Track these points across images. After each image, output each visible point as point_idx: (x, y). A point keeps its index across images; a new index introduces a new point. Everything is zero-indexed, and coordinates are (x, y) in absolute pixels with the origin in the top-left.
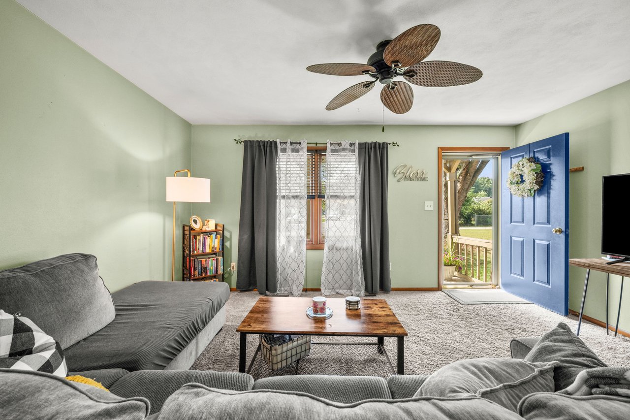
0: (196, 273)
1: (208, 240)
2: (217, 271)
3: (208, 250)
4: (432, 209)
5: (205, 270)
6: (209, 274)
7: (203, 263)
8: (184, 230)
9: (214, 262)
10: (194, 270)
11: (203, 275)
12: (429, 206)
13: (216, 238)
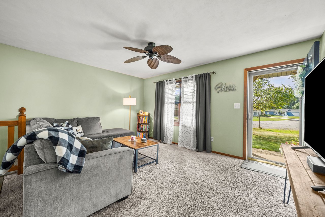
0: (139, 129)
1: (143, 119)
2: (146, 130)
3: (143, 122)
4: (239, 108)
5: (142, 129)
6: (143, 130)
7: (141, 126)
8: (137, 114)
9: (145, 127)
10: (138, 128)
11: (141, 131)
12: (237, 106)
13: (146, 118)
